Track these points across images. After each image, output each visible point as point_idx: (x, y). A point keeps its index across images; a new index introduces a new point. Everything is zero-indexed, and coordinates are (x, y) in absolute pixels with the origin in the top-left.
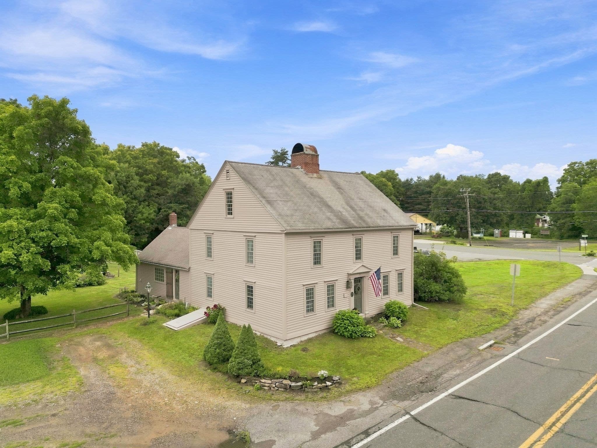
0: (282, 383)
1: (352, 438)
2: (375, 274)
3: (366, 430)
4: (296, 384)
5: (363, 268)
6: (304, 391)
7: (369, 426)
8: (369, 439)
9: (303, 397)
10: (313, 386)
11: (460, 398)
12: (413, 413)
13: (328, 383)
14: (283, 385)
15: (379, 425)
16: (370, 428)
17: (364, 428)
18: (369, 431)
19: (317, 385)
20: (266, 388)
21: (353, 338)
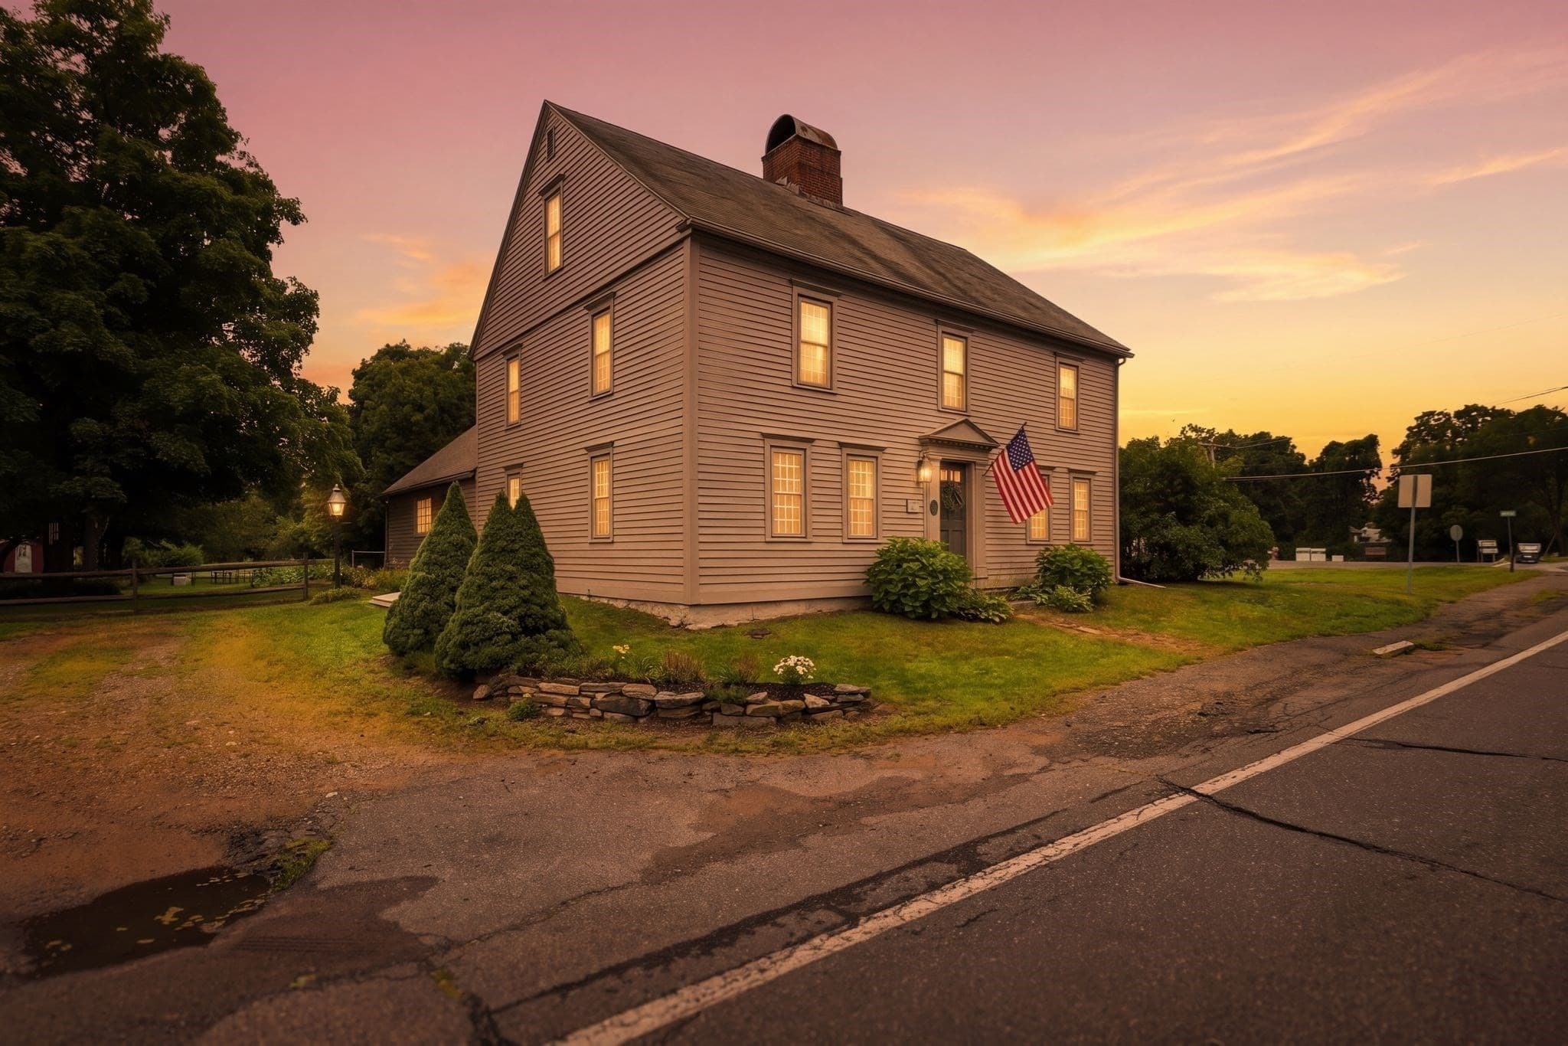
0: (621, 694)
1: (878, 879)
2: (1006, 453)
3: (966, 846)
4: (678, 697)
5: (963, 428)
6: (711, 722)
7: (983, 831)
8: (978, 884)
9: (700, 738)
10: (746, 704)
11: (1405, 746)
12: (1206, 788)
13: (812, 700)
14: (623, 700)
15: (1040, 830)
16: (985, 839)
17: (955, 837)
18: (982, 849)
19: (762, 702)
20: (557, 712)
21: (934, 616)
